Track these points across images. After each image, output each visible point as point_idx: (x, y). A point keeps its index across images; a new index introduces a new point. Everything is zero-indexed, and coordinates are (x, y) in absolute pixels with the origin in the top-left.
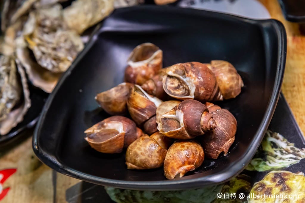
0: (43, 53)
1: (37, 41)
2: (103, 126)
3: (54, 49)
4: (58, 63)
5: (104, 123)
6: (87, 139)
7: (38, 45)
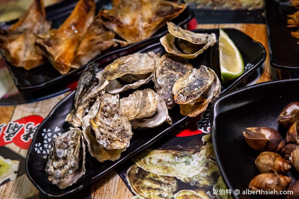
0: (102, 134)
1: (99, 124)
2: (259, 130)
3: (110, 131)
4: (111, 143)
5: (261, 128)
6: (244, 133)
7: (99, 127)
